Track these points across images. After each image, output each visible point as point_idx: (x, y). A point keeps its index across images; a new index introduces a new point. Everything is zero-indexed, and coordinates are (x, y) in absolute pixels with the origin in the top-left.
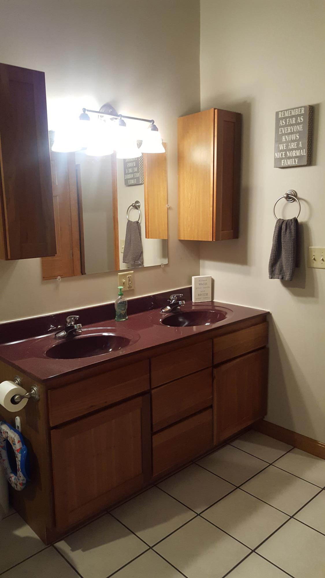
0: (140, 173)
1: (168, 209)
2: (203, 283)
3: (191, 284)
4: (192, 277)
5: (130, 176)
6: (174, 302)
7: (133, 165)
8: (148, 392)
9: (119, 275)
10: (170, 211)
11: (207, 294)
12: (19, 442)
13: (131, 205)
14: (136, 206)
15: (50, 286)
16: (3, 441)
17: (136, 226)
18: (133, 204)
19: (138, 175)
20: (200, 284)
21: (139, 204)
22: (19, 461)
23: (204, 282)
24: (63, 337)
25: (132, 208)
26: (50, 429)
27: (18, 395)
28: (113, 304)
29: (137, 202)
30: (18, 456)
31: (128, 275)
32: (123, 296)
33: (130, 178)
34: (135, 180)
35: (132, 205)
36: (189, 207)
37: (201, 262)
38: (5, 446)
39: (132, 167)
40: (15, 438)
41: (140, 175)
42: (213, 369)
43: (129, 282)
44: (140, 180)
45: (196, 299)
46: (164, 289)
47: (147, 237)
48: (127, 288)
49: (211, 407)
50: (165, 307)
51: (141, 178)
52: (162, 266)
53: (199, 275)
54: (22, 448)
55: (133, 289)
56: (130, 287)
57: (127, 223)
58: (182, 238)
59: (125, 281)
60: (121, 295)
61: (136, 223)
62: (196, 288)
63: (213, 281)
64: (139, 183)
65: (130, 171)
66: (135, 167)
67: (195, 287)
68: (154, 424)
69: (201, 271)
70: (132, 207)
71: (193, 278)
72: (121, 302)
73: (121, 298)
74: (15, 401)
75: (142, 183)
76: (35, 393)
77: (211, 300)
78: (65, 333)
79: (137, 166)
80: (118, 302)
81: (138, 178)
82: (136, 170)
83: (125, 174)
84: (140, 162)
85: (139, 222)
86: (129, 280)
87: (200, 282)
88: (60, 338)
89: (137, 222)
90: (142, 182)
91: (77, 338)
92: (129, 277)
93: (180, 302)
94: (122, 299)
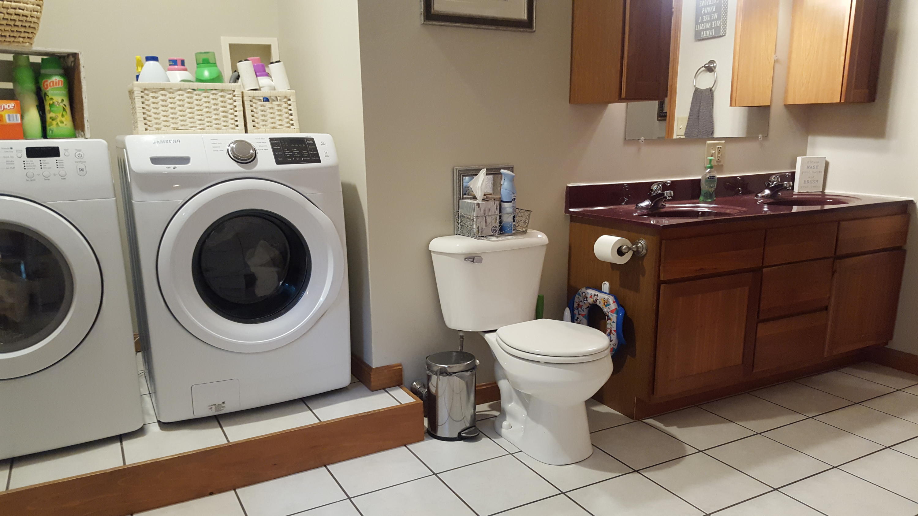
0: (722, 20)
1: (775, 62)
2: (812, 166)
3: (795, 167)
4: (798, 157)
5: (704, 26)
6: (776, 184)
7: (712, 11)
8: (757, 271)
9: (708, 143)
10: (777, 65)
11: (817, 182)
12: (614, 302)
13: (704, 65)
14: (710, 68)
15: (632, 149)
16: (587, 308)
17: (708, 94)
18: (705, 65)
19: (718, 23)
20: (808, 167)
21: (715, 65)
22: (613, 322)
23: (815, 164)
24: (646, 207)
25: (703, 71)
26: (660, 283)
27: (626, 245)
28: (700, 180)
29: (712, 62)
30: (611, 317)
31: (717, 146)
32: (713, 170)
33: (704, 28)
34: (712, 31)
35: (704, 67)
36: (806, 59)
37: (810, 139)
38: (587, 315)
39: (710, 14)
40: (610, 299)
41: (722, 24)
42: (834, 261)
43: (718, 155)
44: (721, 31)
45: (800, 187)
46: (759, 171)
47: (733, 104)
48: (715, 162)
49: (826, 308)
50: (762, 191)
51: (723, 27)
52: (760, 138)
53: (806, 155)
54: (618, 309)
55: (722, 165)
56: (718, 161)
57: (694, 92)
58: (790, 102)
59: (714, 152)
60: (711, 167)
61: (709, 90)
62: (802, 173)
63: (827, 165)
64: (720, 34)
65: (706, 18)
66: (714, 13)
67: (801, 171)
68: (761, 309)
69: (809, 151)
70: (704, 68)
71: (799, 159)
72: (711, 177)
73: (709, 172)
74: (622, 252)
75: (724, 34)
76: (642, 247)
77: (821, 191)
78: (649, 202)
79: (718, 10)
80: (707, 177)
81: (717, 29)
82: (716, 17)
83: (697, 23)
84: (723, 5)
85: (712, 90)
86: (719, 153)
87: (808, 166)
88: (642, 208)
89: (711, 90)
90: (724, 32)
91: (663, 211)
92: (719, 147)
93: (785, 183)
94: (711, 174)
